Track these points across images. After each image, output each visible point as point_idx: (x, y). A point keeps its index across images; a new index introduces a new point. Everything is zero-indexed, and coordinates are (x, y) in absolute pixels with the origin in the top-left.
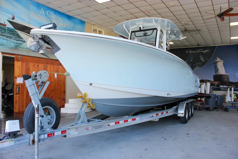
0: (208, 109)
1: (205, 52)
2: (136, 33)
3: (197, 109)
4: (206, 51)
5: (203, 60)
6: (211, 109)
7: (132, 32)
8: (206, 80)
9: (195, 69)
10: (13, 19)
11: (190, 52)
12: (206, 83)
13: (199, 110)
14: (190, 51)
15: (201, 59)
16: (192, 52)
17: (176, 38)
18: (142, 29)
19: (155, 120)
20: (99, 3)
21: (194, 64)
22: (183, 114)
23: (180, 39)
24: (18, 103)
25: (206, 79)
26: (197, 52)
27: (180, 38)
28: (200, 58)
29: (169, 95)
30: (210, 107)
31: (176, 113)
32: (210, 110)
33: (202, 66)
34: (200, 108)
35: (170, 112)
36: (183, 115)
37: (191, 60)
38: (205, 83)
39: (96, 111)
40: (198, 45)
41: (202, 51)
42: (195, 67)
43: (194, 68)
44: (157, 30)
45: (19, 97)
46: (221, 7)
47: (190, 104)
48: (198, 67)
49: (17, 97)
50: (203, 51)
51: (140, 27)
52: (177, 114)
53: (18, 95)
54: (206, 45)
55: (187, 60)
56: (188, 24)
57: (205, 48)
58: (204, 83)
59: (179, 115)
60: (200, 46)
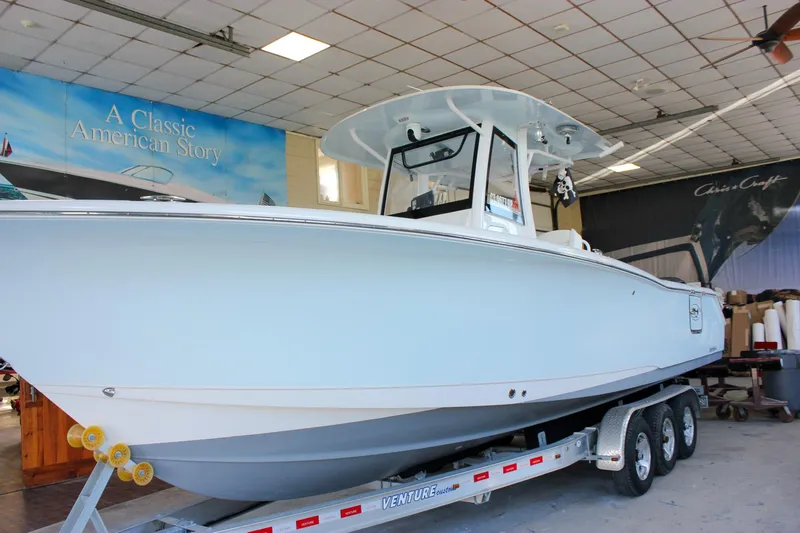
0: (775, 415)
1: (766, 184)
2: (407, 153)
3: (732, 416)
4: (772, 181)
5: (763, 218)
6: (788, 412)
7: (395, 151)
8: (784, 290)
9: (734, 252)
10: (6, 156)
11: (710, 191)
12: (784, 301)
13: (739, 419)
14: (708, 188)
15: (755, 213)
16: (717, 190)
17: (584, 151)
18: (418, 135)
19: (473, 501)
20: (296, 62)
21: (730, 233)
22: (615, 459)
23: (601, 155)
24: (35, 436)
25: (781, 289)
26: (735, 187)
27: (601, 150)
28: (749, 210)
29: (518, 393)
30: (782, 408)
31: (590, 458)
32: (786, 420)
33: (761, 241)
34: (742, 412)
35: (554, 458)
36: (618, 465)
37: (718, 222)
38: (780, 303)
39: (171, 486)
40: (735, 163)
41: (755, 184)
42: (737, 245)
43: (731, 251)
44: (478, 135)
45: (39, 415)
46: (765, 7)
47: (666, 408)
48: (745, 243)
49: (30, 416)
50: (757, 182)
51: (411, 132)
52: (594, 462)
53: (34, 410)
54: (767, 157)
55: (702, 223)
56: (660, 92)
57: (765, 170)
58: (775, 301)
59: (602, 465)
60: (743, 164)
